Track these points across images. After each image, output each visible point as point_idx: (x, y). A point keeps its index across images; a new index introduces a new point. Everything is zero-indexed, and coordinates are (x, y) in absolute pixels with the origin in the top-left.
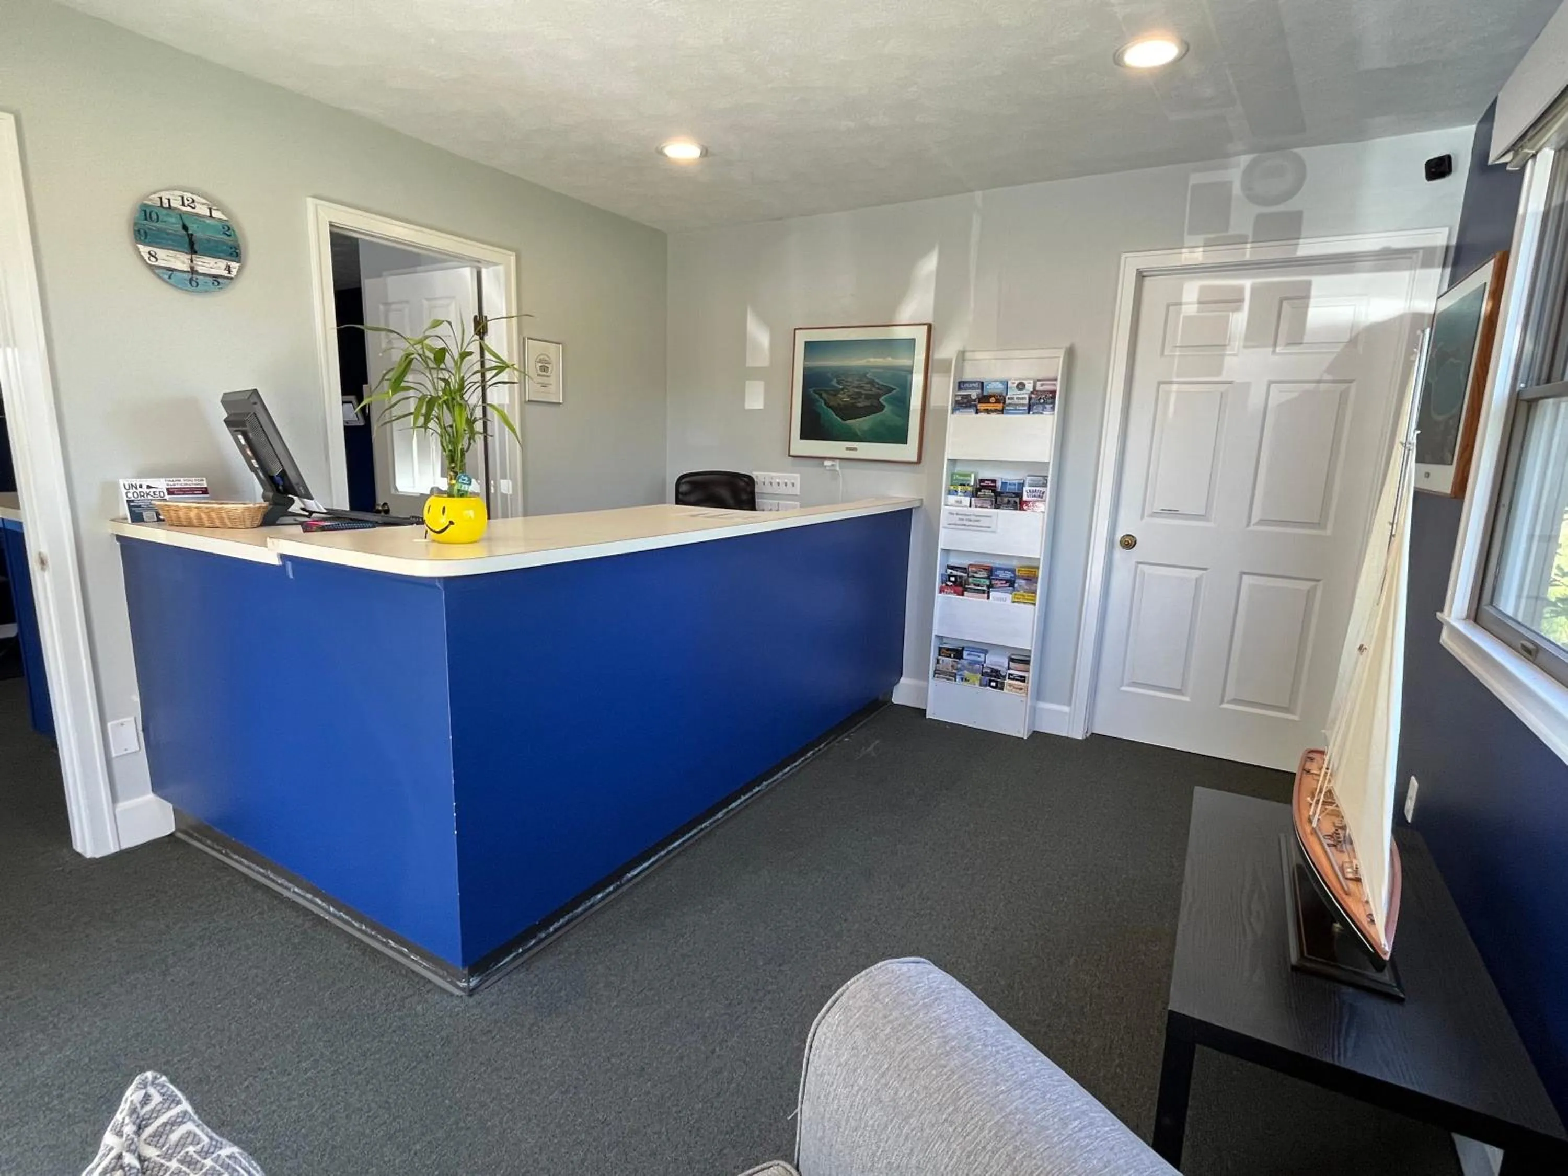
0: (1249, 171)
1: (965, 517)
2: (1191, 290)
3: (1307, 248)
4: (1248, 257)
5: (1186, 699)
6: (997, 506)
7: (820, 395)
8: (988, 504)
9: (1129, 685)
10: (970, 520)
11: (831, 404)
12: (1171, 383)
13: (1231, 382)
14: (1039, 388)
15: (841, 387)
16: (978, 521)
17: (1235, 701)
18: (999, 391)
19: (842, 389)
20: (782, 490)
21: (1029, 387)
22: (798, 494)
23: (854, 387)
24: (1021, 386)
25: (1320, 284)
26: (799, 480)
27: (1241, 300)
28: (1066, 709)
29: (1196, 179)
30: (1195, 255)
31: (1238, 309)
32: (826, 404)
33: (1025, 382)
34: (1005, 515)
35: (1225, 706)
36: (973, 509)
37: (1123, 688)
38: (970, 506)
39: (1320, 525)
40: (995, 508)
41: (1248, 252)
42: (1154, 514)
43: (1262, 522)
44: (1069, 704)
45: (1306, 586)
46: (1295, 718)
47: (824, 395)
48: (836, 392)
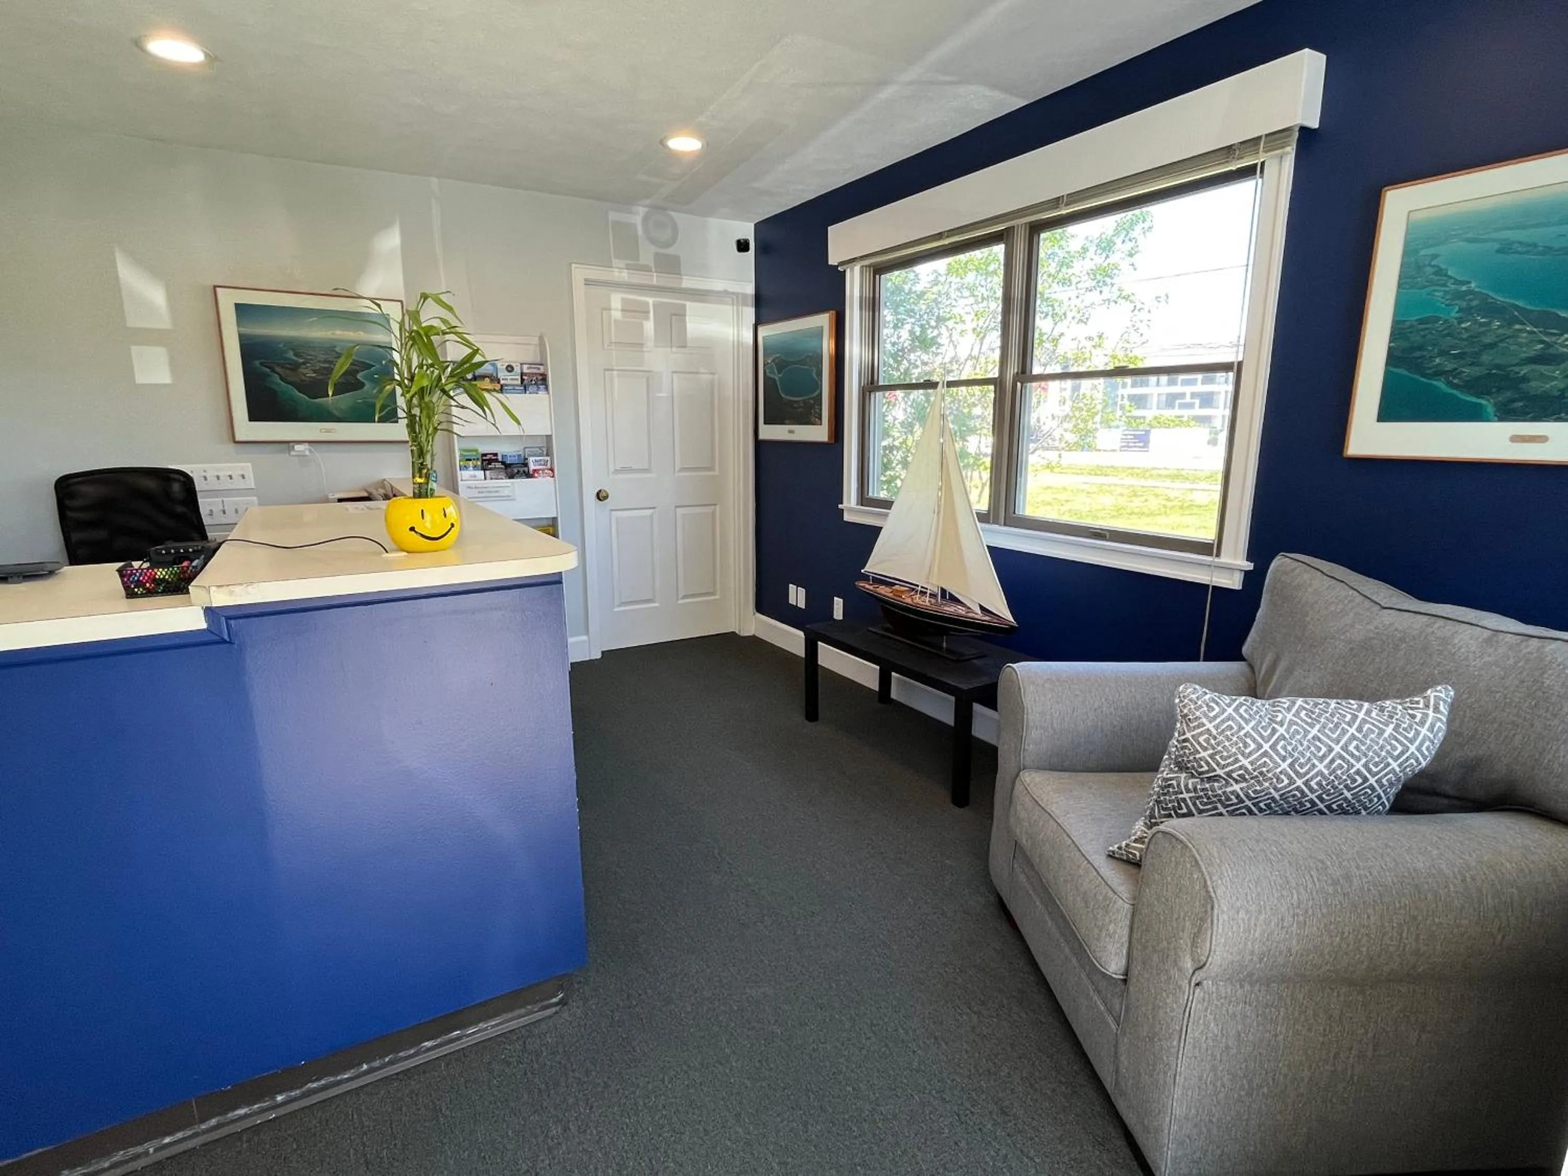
0: (646, 219)
1: (484, 490)
2: (616, 300)
3: (688, 283)
4: (655, 282)
5: (656, 605)
6: (511, 477)
7: (273, 371)
8: (502, 475)
9: (619, 606)
10: (490, 492)
11: (290, 379)
12: (613, 370)
13: (649, 371)
14: (525, 371)
15: (301, 361)
16: (497, 492)
17: (685, 597)
18: (490, 372)
19: (304, 363)
20: (225, 484)
21: (517, 370)
22: (253, 486)
23: (319, 362)
24: (510, 369)
25: (691, 307)
26: (251, 469)
27: (648, 312)
28: (585, 638)
29: (613, 216)
30: (624, 276)
31: (647, 318)
32: (282, 379)
33: (514, 365)
34: (520, 483)
35: (680, 602)
36: (488, 481)
37: (616, 609)
38: (485, 479)
39: (711, 468)
40: (510, 478)
41: (655, 279)
42: (616, 471)
43: (682, 469)
44: (587, 632)
45: (709, 510)
46: (717, 597)
47: (278, 369)
48: (295, 367)
